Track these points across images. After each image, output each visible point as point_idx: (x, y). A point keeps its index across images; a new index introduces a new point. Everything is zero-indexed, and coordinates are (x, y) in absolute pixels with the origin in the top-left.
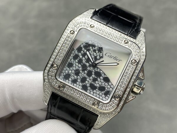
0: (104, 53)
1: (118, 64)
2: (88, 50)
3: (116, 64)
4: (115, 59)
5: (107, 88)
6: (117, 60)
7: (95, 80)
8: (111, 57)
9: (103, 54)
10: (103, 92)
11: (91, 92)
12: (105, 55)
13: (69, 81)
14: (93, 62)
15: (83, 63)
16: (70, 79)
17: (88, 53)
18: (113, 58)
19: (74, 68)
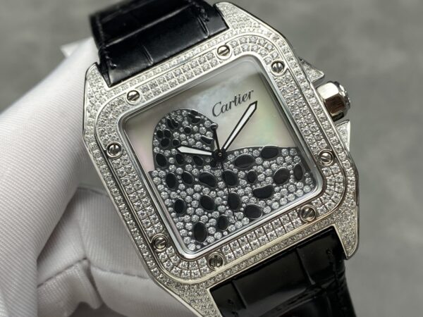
0: (210, 116)
1: (256, 103)
2: (177, 144)
3: (253, 107)
4: (239, 102)
5: (289, 164)
6: (243, 100)
7: (252, 178)
8: (227, 108)
9: (208, 119)
10: (291, 181)
11: (270, 206)
12: (214, 115)
13: (213, 235)
14: (210, 154)
15: (196, 177)
16: (211, 230)
17: (182, 149)
18: (233, 104)
19: (195, 203)
